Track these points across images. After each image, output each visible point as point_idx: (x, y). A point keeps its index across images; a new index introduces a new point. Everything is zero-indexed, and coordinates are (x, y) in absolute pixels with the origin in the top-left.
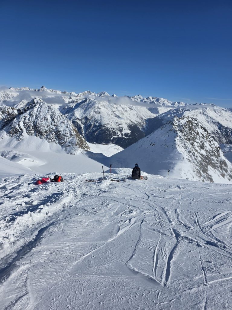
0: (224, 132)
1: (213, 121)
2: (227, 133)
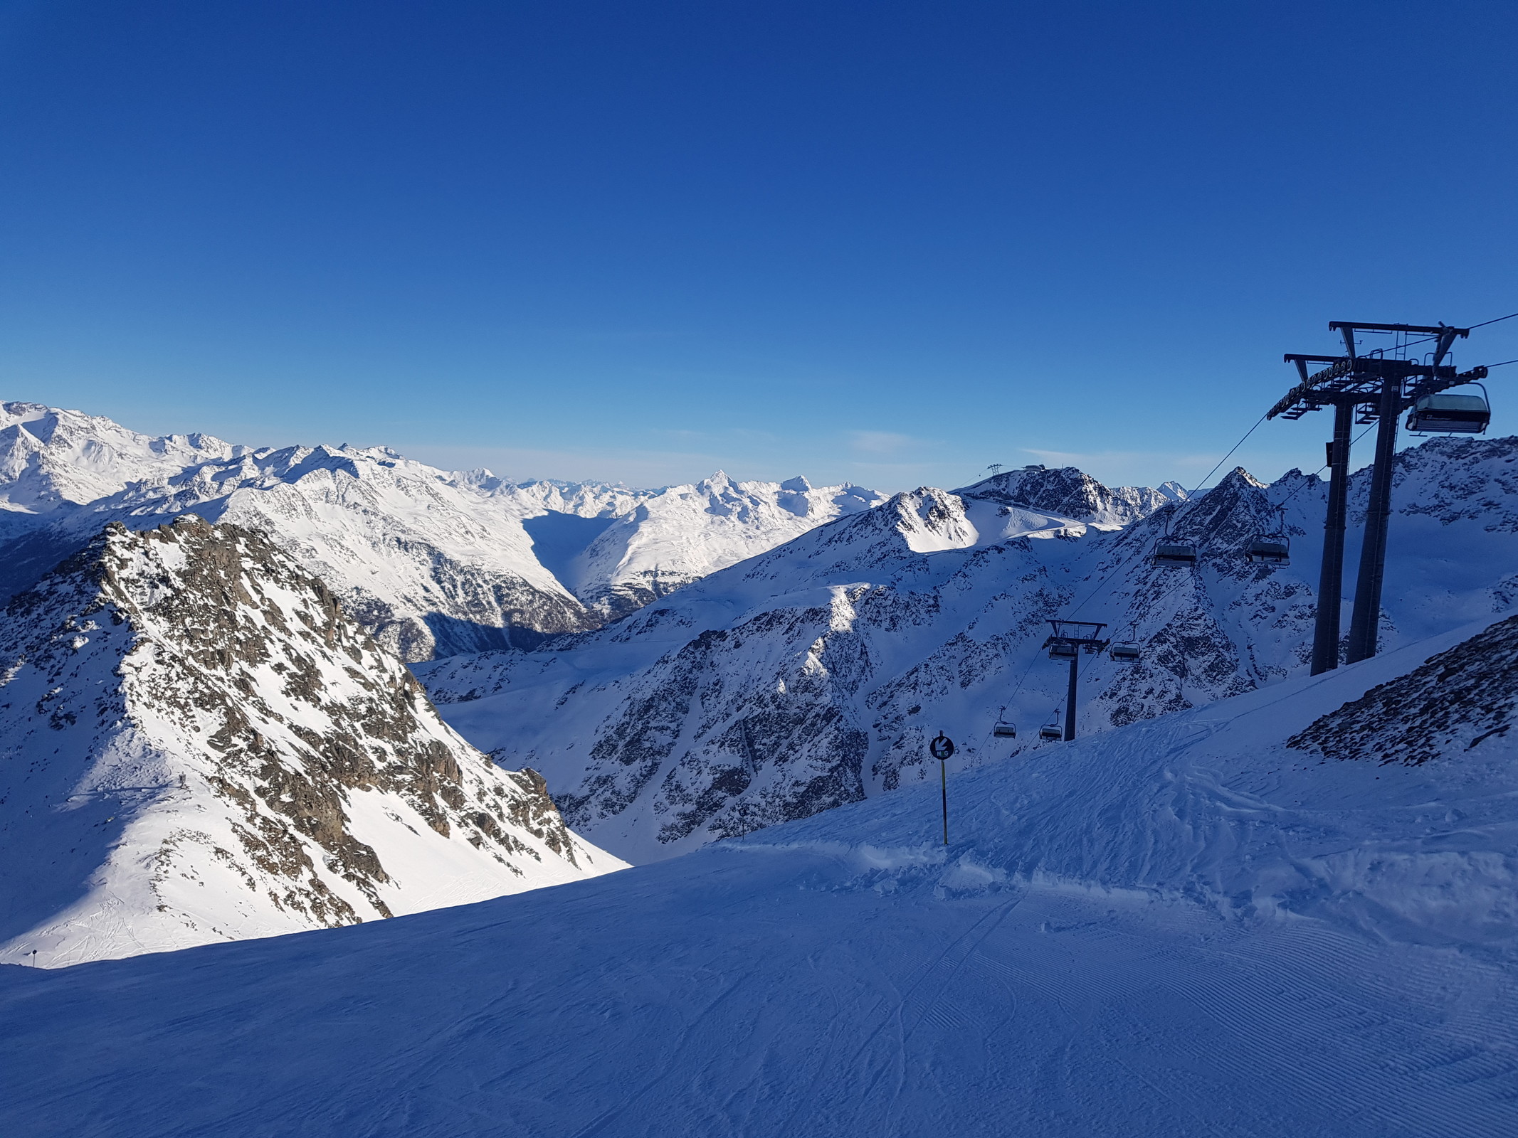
0: (460, 592)
1: (398, 540)
2: (476, 594)
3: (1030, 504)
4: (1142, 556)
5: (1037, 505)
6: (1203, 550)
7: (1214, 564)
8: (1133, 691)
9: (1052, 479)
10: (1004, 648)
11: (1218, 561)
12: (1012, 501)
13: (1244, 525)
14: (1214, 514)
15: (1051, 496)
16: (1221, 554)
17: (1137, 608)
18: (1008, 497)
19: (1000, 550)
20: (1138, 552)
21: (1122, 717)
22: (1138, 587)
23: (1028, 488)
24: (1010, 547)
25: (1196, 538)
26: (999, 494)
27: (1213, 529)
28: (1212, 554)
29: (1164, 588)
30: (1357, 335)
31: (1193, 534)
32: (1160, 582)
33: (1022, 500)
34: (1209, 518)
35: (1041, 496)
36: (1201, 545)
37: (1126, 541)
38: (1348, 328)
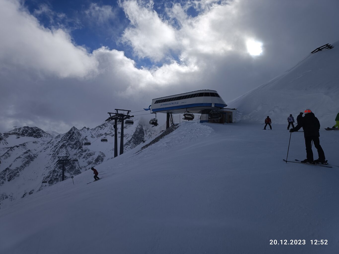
3: (25, 135)
4: (54, 146)
5: (27, 136)
6: (67, 144)
7: (70, 147)
8: (53, 176)
9: (30, 129)
10: (20, 170)
11: (71, 146)
12: (20, 135)
13: (75, 138)
14: (69, 136)
15: (31, 133)
16: (71, 144)
17: (53, 157)
18: (19, 134)
19: (17, 147)
20: (53, 145)
21: (51, 182)
22: (53, 152)
23: (24, 132)
24: (20, 146)
25: (66, 141)
26: (17, 133)
27: (69, 139)
28: (69, 144)
29: (59, 152)
30: (118, 111)
31: (65, 140)
32: (58, 151)
33: (23, 134)
34: (68, 137)
35: (28, 134)
36: (67, 143)
37: (50, 143)
38: (117, 110)
